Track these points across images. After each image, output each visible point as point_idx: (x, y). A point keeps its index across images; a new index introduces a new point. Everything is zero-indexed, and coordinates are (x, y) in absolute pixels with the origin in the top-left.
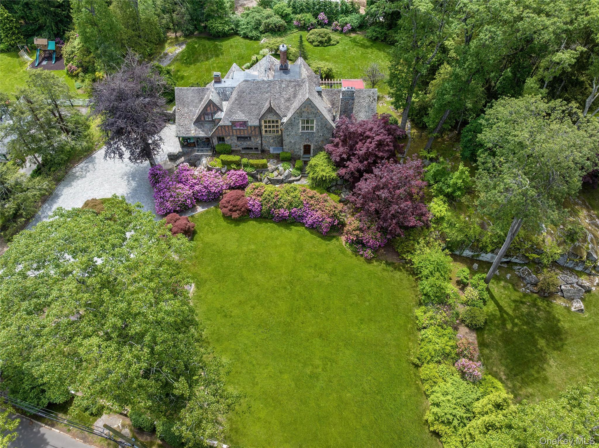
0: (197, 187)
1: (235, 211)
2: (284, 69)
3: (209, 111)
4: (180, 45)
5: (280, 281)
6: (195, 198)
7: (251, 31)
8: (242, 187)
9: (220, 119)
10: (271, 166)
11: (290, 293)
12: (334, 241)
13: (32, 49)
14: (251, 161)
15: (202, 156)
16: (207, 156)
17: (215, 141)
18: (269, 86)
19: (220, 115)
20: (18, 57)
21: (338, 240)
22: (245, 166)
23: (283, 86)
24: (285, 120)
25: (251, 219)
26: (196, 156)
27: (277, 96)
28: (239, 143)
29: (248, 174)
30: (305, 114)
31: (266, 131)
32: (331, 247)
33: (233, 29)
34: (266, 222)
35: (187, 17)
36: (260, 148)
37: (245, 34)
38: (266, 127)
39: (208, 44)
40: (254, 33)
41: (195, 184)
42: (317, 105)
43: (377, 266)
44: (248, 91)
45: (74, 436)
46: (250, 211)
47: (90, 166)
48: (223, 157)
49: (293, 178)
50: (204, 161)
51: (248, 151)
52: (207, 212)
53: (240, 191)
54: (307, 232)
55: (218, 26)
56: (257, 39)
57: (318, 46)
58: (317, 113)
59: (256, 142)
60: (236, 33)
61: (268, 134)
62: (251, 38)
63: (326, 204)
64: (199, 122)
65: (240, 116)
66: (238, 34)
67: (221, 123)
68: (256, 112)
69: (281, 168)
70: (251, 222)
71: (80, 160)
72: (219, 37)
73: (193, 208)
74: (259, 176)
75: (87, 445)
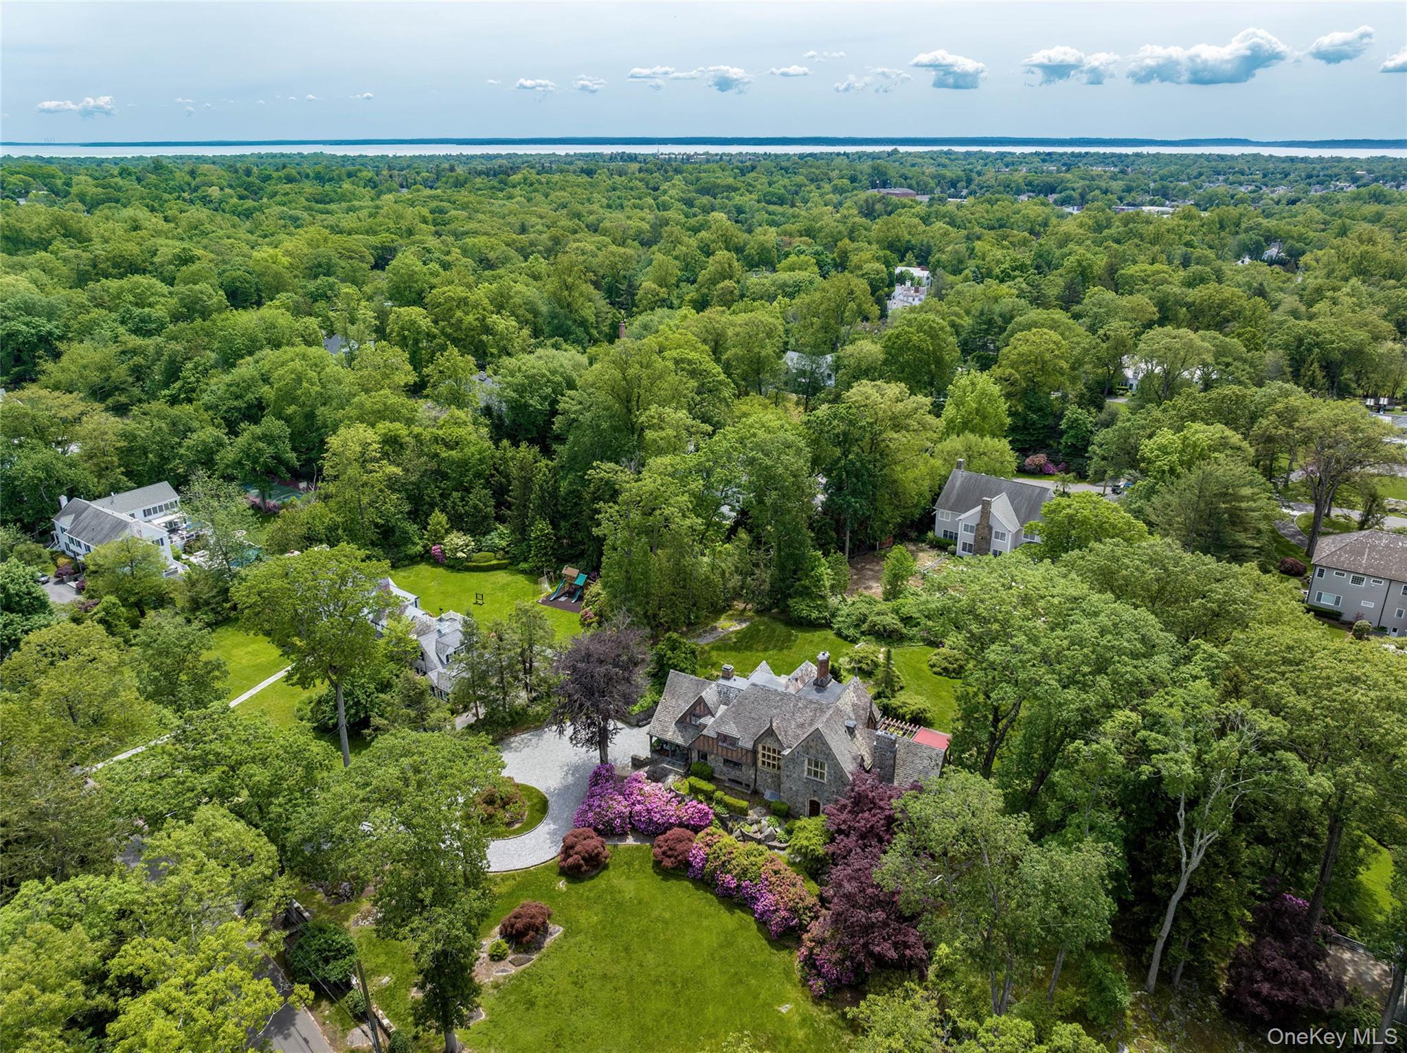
0: (638, 807)
1: (669, 857)
2: (820, 685)
3: (697, 712)
4: (741, 621)
5: (673, 973)
6: (630, 823)
7: (848, 628)
8: (696, 829)
9: (705, 726)
10: (752, 815)
11: (677, 993)
12: (784, 953)
13: (556, 578)
14: (727, 799)
15: (670, 771)
16: (677, 773)
17: (695, 755)
18: (782, 700)
19: (708, 721)
20: (536, 583)
21: (791, 953)
22: (719, 802)
23: (800, 705)
24: (786, 752)
25: (687, 878)
26: (663, 769)
27: (788, 716)
28: (725, 769)
29: (716, 815)
30: (812, 751)
31: (764, 763)
32: (776, 959)
33: (825, 618)
34: (706, 891)
35: (766, 587)
36: (752, 786)
37: (839, 629)
38: (764, 755)
39: (781, 629)
40: (851, 632)
41: (639, 802)
42: (832, 745)
43: (825, 1013)
44: (752, 698)
45: (325, 1033)
46: (688, 864)
47: (534, 740)
48: (693, 780)
49: (775, 843)
50: (671, 779)
51: (735, 786)
52: (637, 848)
53: (689, 833)
54: (754, 926)
55: (802, 607)
56: (854, 641)
57: (940, 674)
58: (830, 756)
59: (747, 774)
60: (828, 625)
61: (765, 768)
62: (846, 638)
63: (792, 890)
64: (682, 723)
65: (731, 730)
66: (831, 628)
67: (705, 732)
68: (754, 730)
69: (764, 822)
70: (686, 883)
71: (527, 730)
72: (801, 624)
73: (623, 835)
74: (730, 825)
75: (331, 1049)
